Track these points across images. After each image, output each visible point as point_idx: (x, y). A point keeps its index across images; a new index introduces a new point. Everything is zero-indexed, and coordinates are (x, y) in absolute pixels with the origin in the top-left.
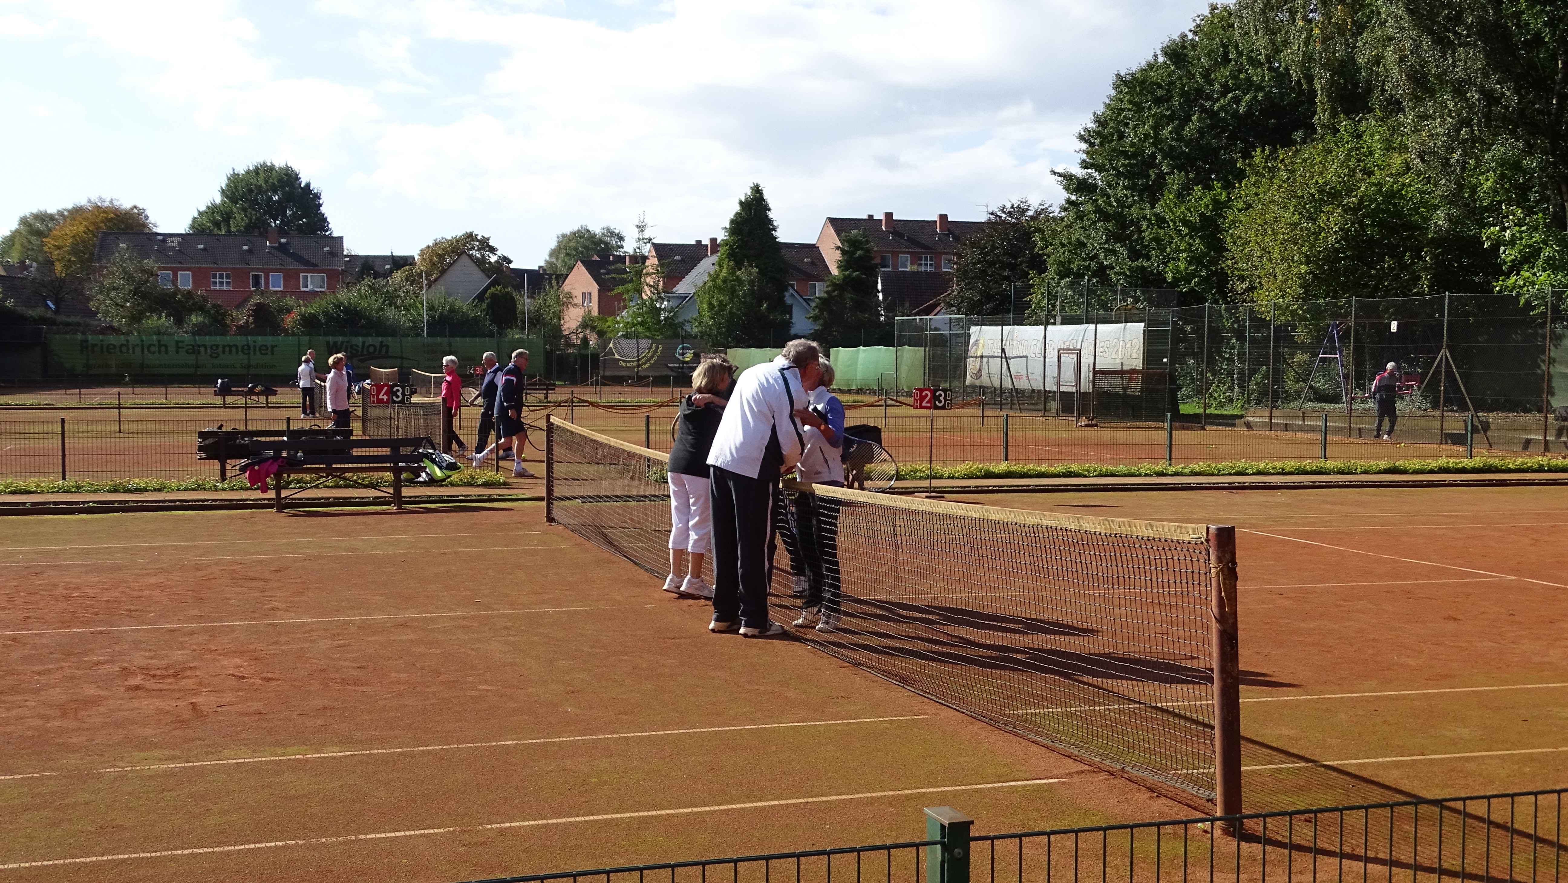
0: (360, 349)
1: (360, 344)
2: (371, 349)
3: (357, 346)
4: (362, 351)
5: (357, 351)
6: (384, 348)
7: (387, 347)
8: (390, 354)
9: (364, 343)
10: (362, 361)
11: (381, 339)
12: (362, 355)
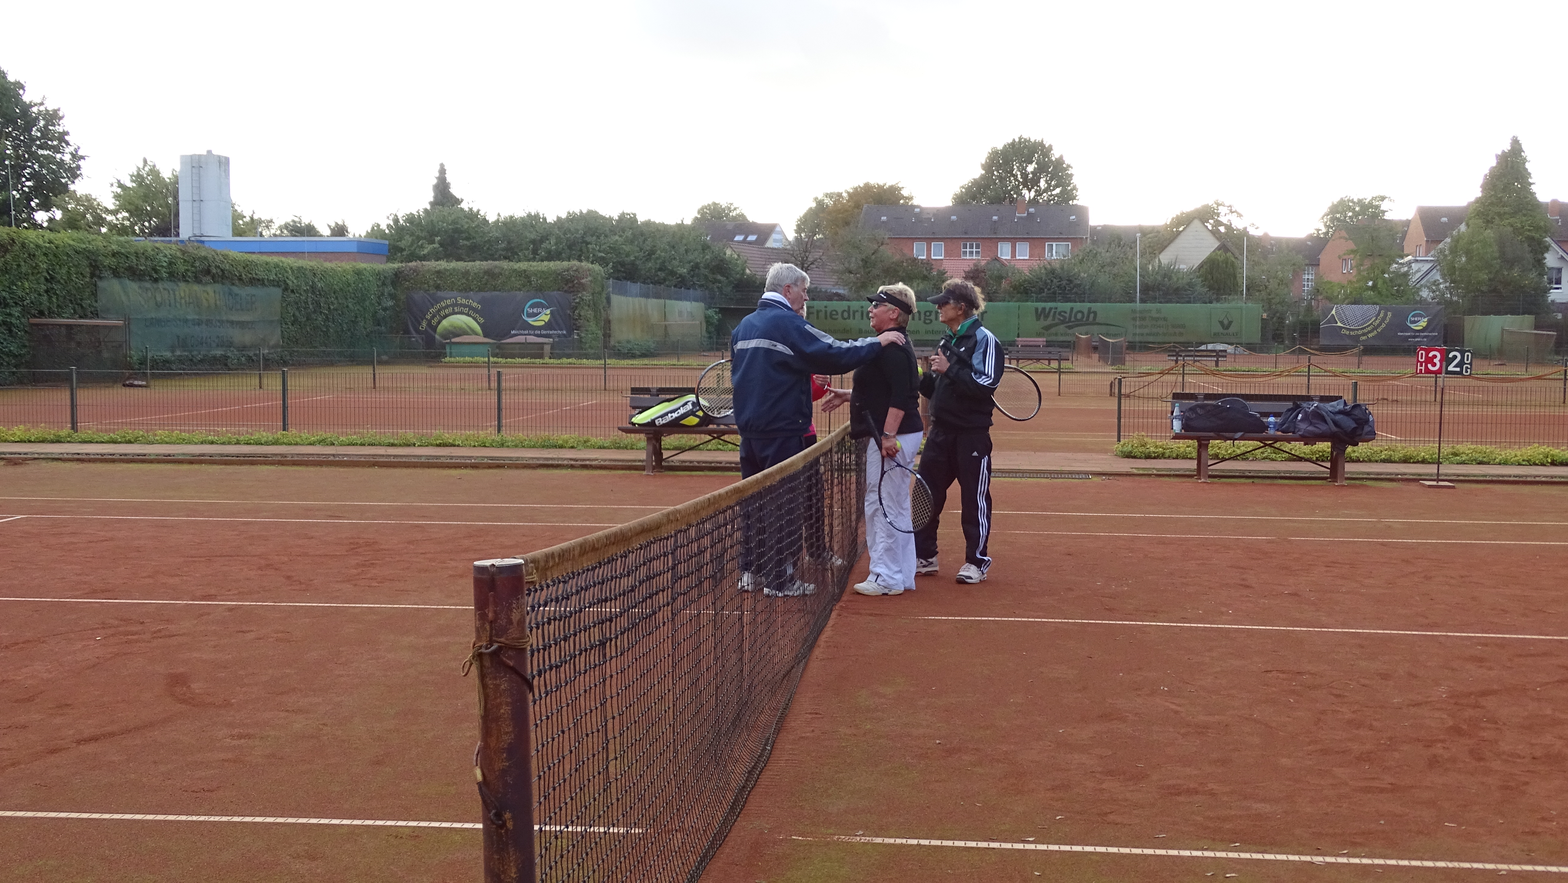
0: (1067, 315)
1: (1068, 312)
2: (1079, 316)
3: (1065, 312)
4: (1070, 318)
5: (1065, 318)
6: (1092, 315)
7: (1095, 313)
8: (1097, 321)
9: (1072, 309)
10: (1070, 327)
11: (1089, 305)
12: (1070, 321)
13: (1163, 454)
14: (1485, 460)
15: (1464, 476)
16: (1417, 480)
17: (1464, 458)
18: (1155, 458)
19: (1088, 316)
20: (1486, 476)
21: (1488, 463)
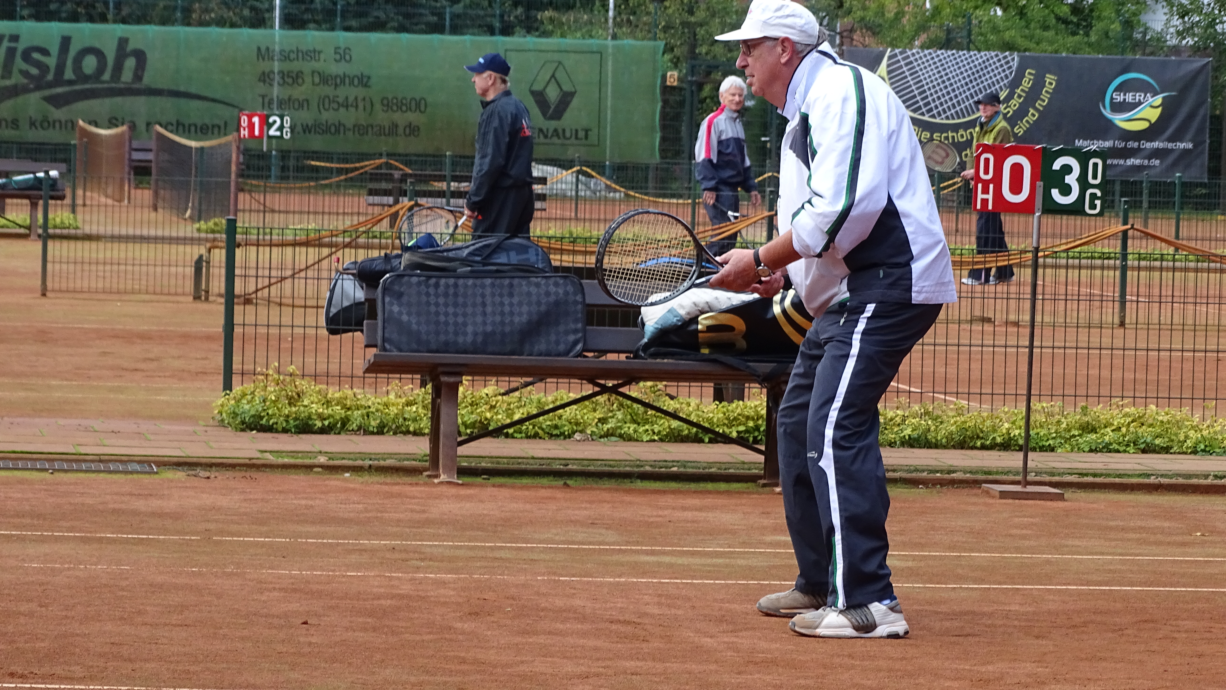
0: (52, 62)
1: (55, 50)
2: (90, 63)
3: (45, 52)
4: (60, 68)
5: (43, 68)
6: (130, 63)
7: (140, 56)
8: (148, 79)
9: (66, 42)
10: (56, 101)
11: (120, 30)
12: (59, 81)
13: (345, 421)
14: (1157, 442)
15: (1095, 475)
16: (976, 483)
17: (1109, 435)
18: (323, 431)
19: (118, 67)
20: (1148, 476)
21: (1166, 450)
